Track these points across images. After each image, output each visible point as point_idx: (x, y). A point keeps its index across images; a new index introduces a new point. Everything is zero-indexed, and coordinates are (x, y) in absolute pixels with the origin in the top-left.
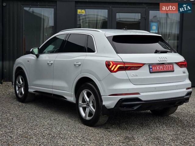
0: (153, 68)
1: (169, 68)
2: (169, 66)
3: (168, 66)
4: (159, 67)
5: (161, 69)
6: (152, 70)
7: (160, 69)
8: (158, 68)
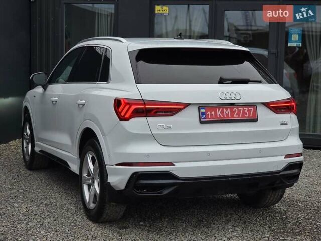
0: (209, 113)
1: (246, 114)
2: (247, 109)
3: (244, 111)
4: (222, 112)
5: (227, 115)
6: (204, 117)
7: (223, 115)
8: (219, 113)
